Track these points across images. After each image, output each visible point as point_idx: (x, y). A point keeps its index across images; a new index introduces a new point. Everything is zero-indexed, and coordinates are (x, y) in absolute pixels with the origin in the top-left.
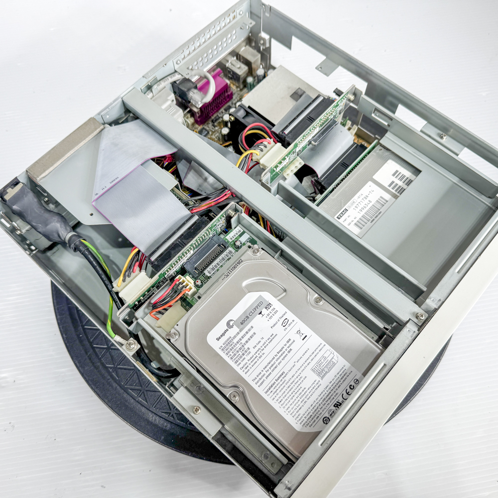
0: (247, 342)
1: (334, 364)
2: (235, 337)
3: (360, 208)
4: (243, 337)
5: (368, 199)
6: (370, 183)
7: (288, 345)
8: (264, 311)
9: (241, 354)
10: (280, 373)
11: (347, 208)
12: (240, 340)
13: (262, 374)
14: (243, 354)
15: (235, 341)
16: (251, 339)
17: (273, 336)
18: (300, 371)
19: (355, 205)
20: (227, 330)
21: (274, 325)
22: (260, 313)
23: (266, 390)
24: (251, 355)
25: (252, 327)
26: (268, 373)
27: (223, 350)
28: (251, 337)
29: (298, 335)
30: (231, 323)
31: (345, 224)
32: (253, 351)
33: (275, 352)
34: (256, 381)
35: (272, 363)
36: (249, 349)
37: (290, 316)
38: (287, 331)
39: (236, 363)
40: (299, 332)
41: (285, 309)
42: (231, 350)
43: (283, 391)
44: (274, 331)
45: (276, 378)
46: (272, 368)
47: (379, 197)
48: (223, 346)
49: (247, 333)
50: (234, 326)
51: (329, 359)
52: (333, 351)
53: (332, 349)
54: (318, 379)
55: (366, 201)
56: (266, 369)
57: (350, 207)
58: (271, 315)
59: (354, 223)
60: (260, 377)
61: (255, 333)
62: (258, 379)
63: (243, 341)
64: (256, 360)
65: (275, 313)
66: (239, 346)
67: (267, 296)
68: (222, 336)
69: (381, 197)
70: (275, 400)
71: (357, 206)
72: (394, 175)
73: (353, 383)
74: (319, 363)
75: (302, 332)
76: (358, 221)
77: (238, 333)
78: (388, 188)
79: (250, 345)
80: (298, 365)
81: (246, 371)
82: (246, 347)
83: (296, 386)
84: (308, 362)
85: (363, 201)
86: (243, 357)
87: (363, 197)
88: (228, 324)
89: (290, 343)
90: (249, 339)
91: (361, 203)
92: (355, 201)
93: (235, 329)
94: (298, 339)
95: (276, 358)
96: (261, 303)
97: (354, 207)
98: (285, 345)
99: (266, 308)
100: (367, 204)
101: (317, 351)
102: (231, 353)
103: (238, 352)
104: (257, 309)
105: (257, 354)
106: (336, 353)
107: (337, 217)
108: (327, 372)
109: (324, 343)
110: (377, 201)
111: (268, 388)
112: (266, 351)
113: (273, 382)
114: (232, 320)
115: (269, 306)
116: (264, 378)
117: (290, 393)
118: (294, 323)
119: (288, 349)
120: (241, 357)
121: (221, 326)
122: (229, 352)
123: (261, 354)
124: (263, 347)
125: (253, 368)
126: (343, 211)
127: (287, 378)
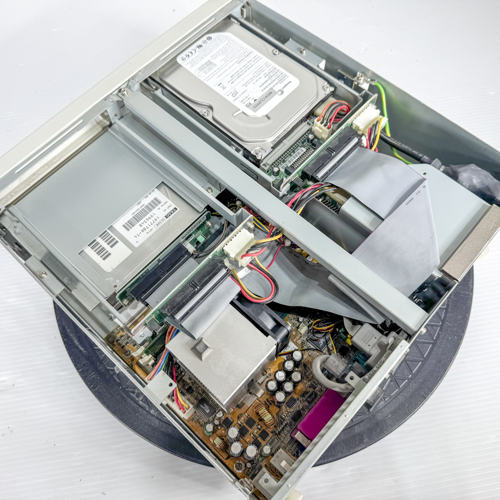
0: (267, 81)
1: (199, 69)
2: (277, 84)
3: (153, 219)
4: (270, 84)
5: (142, 228)
6: (136, 245)
7: (234, 80)
8: (252, 102)
9: (271, 73)
10: (240, 63)
11: (166, 218)
12: (272, 82)
13: (255, 62)
14: (269, 73)
15: (276, 81)
16: (263, 82)
17: (245, 85)
18: (225, 65)
19: (156, 222)
20: (283, 88)
21: (244, 92)
22: (255, 100)
23: (252, 53)
24: (263, 73)
25: (262, 91)
26: (250, 63)
27: (286, 76)
28: (263, 84)
29: (225, 86)
30: (280, 93)
31: (170, 203)
32: (262, 75)
33: (244, 75)
34: (259, 58)
35: (246, 69)
36: (265, 77)
37: (230, 99)
38: (234, 89)
39: (275, 68)
40: (224, 88)
41: (234, 103)
42: (279, 76)
43: (239, 53)
44: (244, 88)
45: (243, 60)
46: (247, 65)
47: (131, 230)
48: (286, 78)
49: (267, 87)
50: (277, 91)
51: (202, 72)
52: (198, 77)
53: (199, 78)
54: (212, 60)
55: (144, 226)
56: (251, 65)
57: (163, 220)
58: (247, 99)
59: (161, 204)
60: (256, 61)
61: (260, 86)
62: (258, 59)
63: (269, 82)
64: (259, 70)
65: (242, 101)
66: (273, 78)
67: (249, 112)
68: (287, 84)
69: (128, 230)
70: (245, 48)
71: (154, 221)
72: (110, 254)
73: (187, 58)
74: (210, 69)
75: (222, 88)
76: (157, 205)
77: (274, 86)
78: (118, 240)
79: (264, 79)
80: (227, 67)
81: (267, 63)
82: (267, 78)
83: (229, 56)
84: (219, 70)
85: (148, 226)
86: (269, 72)
87: (147, 230)
88: (282, 92)
89: (232, 81)
90: (265, 83)
91: (150, 224)
92: (156, 226)
93: (276, 89)
94: (225, 83)
95: (244, 72)
96: (255, 107)
97: (158, 220)
98: (235, 80)
99: (250, 104)
100: (144, 223)
101: (210, 77)
102: (279, 74)
103: (274, 75)
104: (258, 104)
105: (258, 74)
106: (196, 75)
107: (177, 209)
108: (205, 64)
109: (205, 82)
110: (133, 226)
111: (250, 55)
112: (251, 76)
113: (246, 58)
114: (279, 95)
115: (248, 105)
116: (253, 60)
117: (234, 52)
118: (228, 93)
119: (234, 77)
120: (271, 71)
121: (288, 91)
122: (281, 74)
123: (255, 74)
124: (253, 78)
125: (262, 65)
126: (170, 215)
127: (236, 60)
